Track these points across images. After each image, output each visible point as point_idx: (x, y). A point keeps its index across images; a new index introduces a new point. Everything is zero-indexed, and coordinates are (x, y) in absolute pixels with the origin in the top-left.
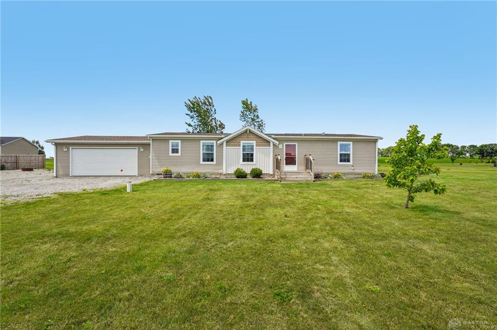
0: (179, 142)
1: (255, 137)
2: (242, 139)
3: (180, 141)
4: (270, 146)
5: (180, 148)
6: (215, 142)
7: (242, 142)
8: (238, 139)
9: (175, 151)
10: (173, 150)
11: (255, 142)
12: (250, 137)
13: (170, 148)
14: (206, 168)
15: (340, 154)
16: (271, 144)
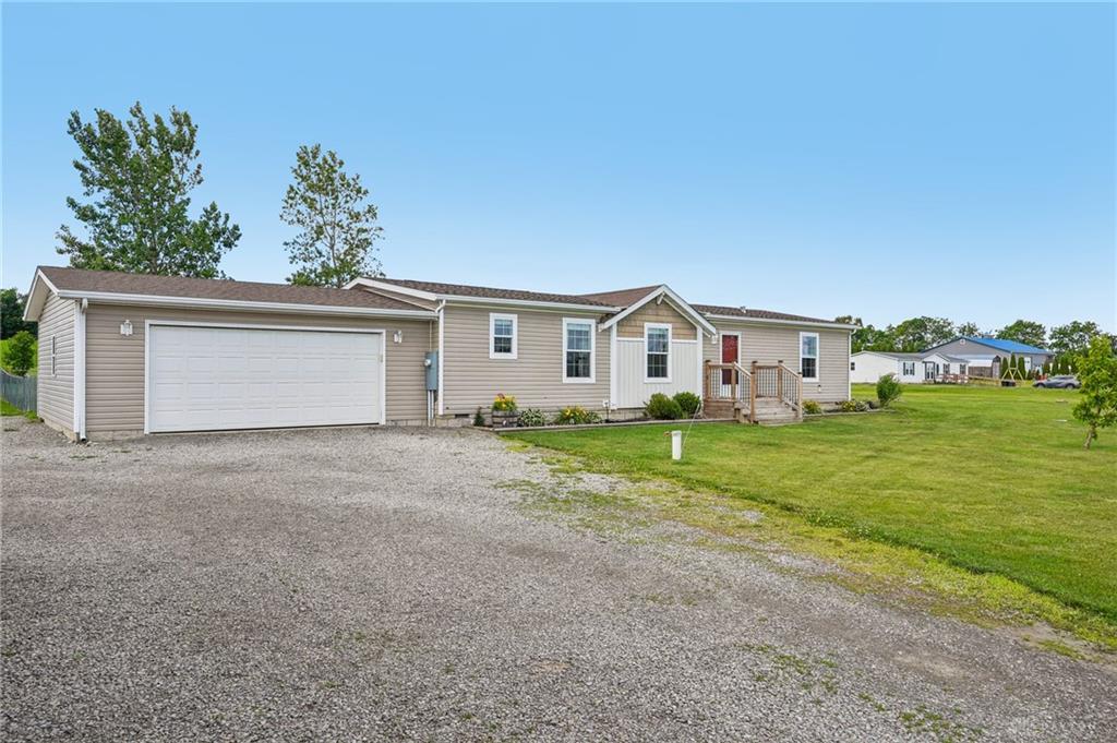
0: (514, 317)
1: (670, 313)
2: (647, 317)
3: (516, 316)
4: (696, 339)
5: (514, 337)
6: (593, 322)
7: (647, 325)
8: (640, 317)
9: (503, 346)
10: (497, 340)
11: (669, 326)
12: (661, 313)
13: (492, 336)
14: (573, 394)
15: (803, 359)
16: (700, 331)
